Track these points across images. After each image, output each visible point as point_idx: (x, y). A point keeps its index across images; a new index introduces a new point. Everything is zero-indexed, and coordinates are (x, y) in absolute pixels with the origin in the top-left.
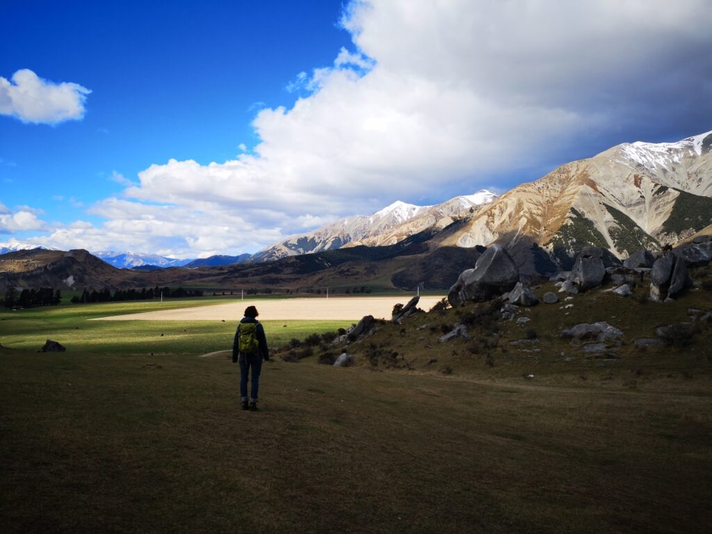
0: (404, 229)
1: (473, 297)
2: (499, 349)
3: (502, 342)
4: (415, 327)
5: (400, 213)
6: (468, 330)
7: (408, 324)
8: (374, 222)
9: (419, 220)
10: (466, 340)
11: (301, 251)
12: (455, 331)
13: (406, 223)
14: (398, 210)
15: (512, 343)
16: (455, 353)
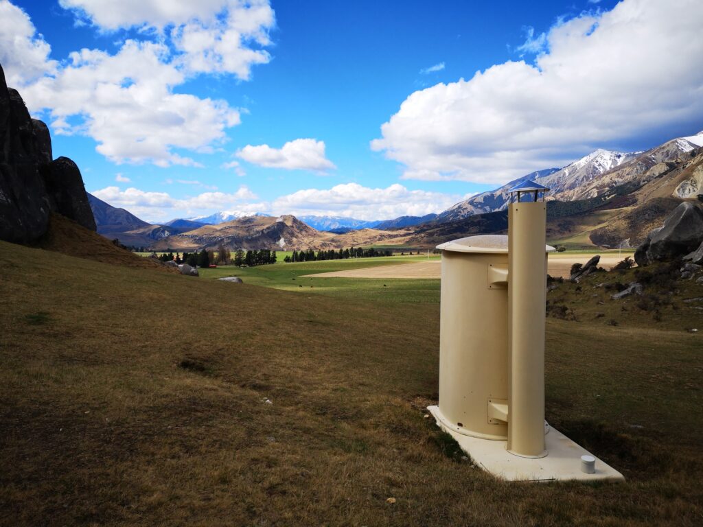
0: (606, 180)
1: (659, 257)
2: (670, 307)
3: (674, 299)
4: (592, 285)
5: (601, 162)
6: (643, 289)
7: (585, 284)
8: (570, 174)
9: (625, 169)
10: (639, 297)
11: (488, 208)
12: (630, 289)
13: (608, 173)
14: (599, 159)
15: (686, 301)
16: (624, 309)
